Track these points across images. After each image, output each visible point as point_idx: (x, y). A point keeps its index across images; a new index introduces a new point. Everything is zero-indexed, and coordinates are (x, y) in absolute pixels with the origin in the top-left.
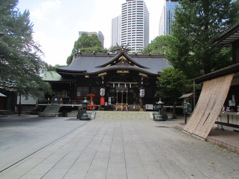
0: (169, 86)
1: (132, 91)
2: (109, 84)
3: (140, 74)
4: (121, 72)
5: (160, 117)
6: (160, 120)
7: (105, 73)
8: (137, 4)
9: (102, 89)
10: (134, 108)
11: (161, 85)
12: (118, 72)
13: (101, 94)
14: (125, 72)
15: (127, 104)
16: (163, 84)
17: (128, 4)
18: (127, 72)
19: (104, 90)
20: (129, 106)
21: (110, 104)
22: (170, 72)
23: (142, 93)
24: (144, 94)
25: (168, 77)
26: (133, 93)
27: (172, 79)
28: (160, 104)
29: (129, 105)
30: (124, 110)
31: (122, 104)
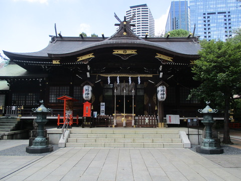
0: (221, 76)
1: (141, 93)
2: (100, 77)
3: (159, 56)
4: (121, 52)
5: (210, 144)
6: (212, 152)
7: (91, 56)
8: (142, 11)
9: (85, 87)
10: (147, 121)
11: (202, 75)
12: (116, 52)
13: (84, 96)
14: (129, 52)
15: (133, 115)
16: (208, 71)
17: (132, 11)
18: (133, 52)
19: (90, 88)
20: (137, 118)
21: (103, 114)
22: (219, 49)
23: (161, 93)
24: (165, 96)
25: (218, 57)
26: (143, 96)
27: (227, 61)
28: (208, 114)
29: (137, 116)
30: (128, 125)
31: (124, 114)
